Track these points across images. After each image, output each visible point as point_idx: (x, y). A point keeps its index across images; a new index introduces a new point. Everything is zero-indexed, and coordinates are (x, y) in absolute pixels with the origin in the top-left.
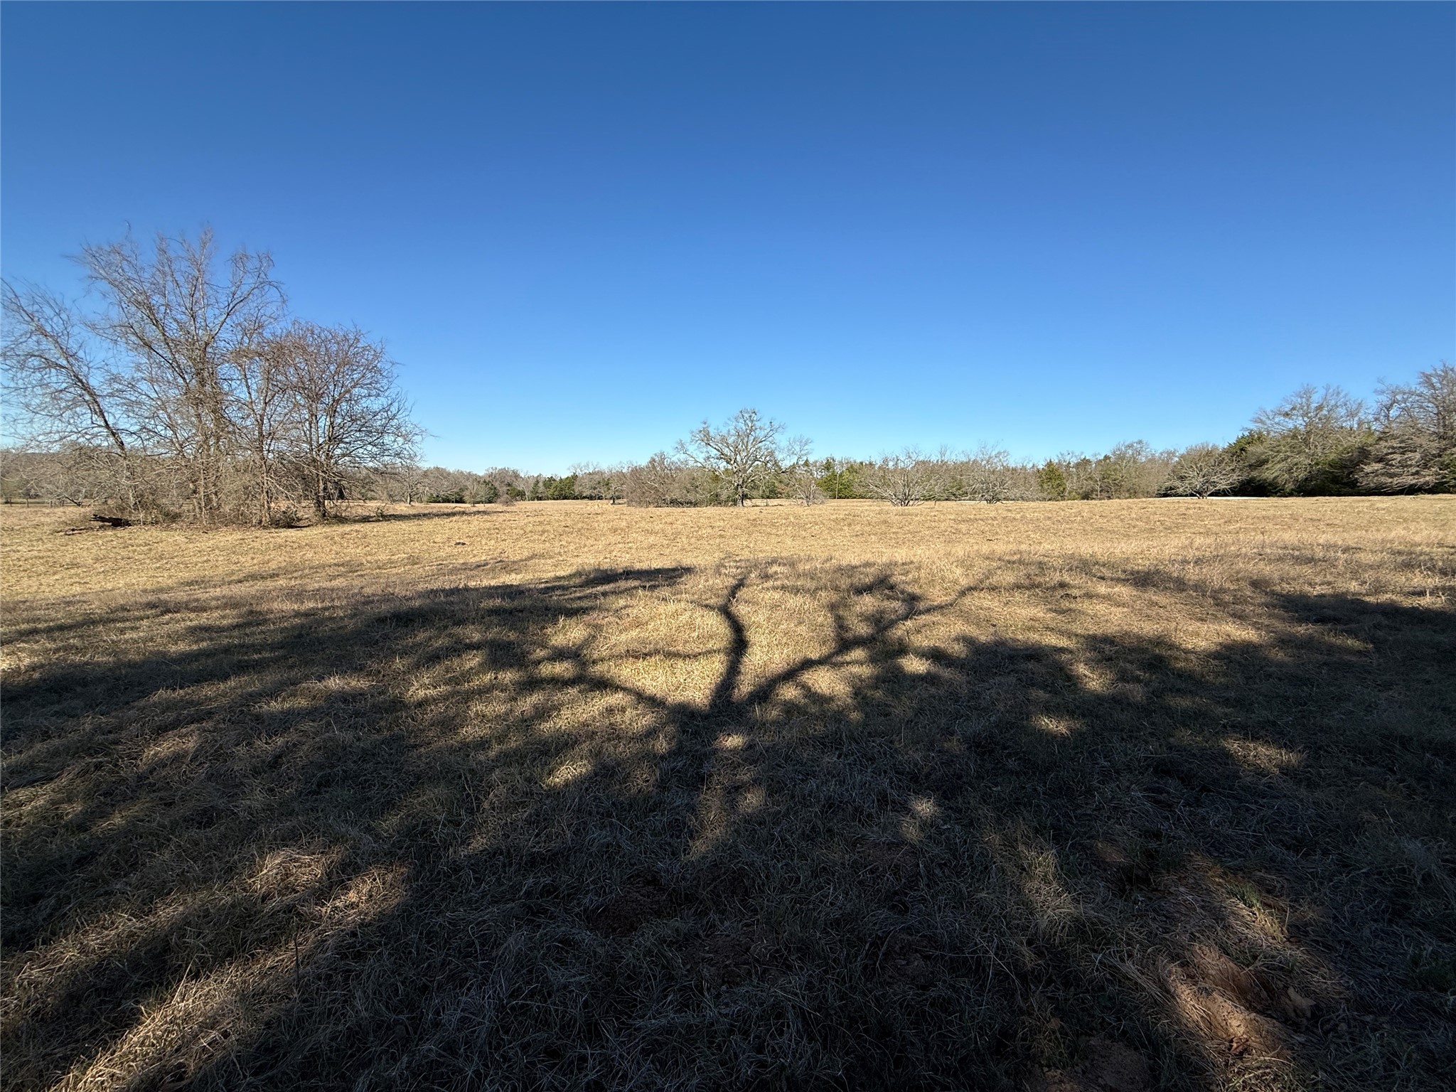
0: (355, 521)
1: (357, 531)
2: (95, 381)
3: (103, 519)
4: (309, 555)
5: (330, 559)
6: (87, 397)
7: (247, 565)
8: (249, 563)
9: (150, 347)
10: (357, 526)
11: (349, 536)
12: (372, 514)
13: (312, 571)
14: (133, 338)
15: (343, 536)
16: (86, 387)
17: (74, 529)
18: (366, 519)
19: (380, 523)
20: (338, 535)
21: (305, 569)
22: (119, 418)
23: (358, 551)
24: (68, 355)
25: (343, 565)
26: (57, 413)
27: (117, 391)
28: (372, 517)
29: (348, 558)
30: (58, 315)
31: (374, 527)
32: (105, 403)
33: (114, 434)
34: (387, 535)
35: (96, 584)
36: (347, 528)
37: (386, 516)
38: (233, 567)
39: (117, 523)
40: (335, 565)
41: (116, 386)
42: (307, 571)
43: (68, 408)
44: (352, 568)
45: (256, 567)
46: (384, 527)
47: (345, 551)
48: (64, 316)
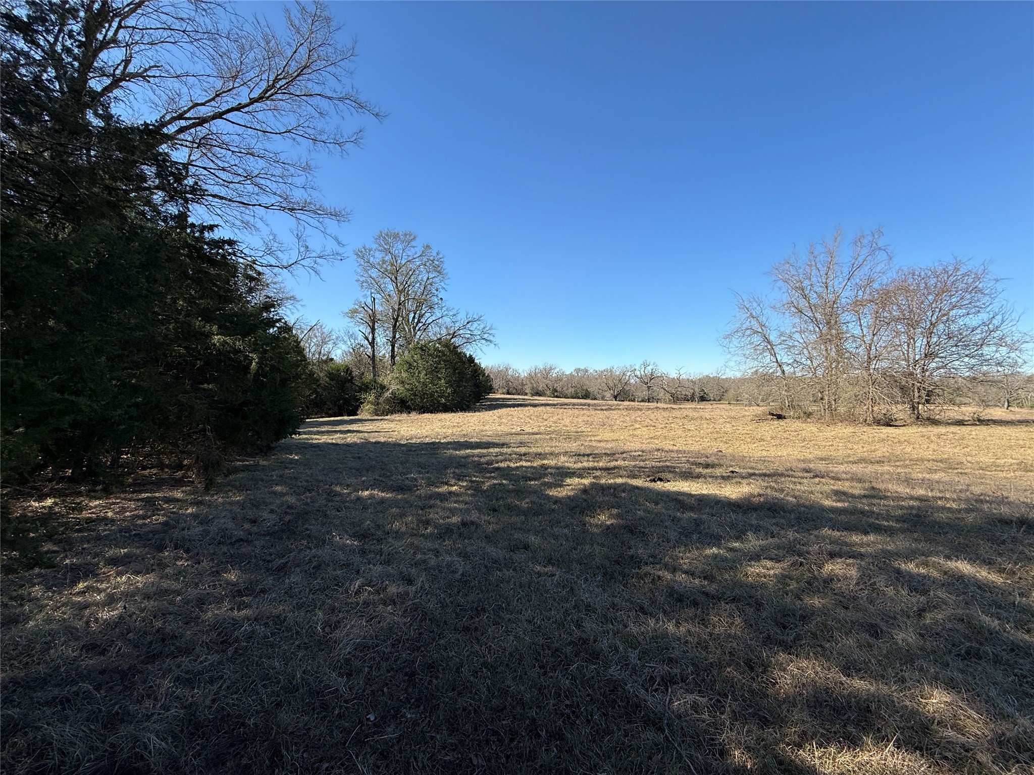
0: (949, 424)
1: (953, 433)
2: (773, 338)
3: (773, 415)
4: (909, 449)
5: (928, 455)
6: (769, 347)
7: (858, 451)
8: (860, 450)
9: (801, 312)
10: (953, 429)
11: (945, 437)
12: (967, 419)
13: (912, 462)
14: (793, 309)
15: (939, 436)
16: (769, 342)
17: (759, 419)
18: (960, 423)
19: (978, 428)
20: (934, 435)
21: (905, 460)
22: (784, 357)
23: (956, 451)
24: (762, 326)
25: (941, 461)
26: (755, 357)
27: (784, 341)
28: (967, 421)
29: (946, 456)
30: (759, 305)
31: (971, 431)
32: (777, 349)
33: (780, 366)
34: (988, 438)
35: (773, 452)
36: (942, 429)
37: (984, 421)
38: (849, 452)
39: (780, 417)
40: (933, 460)
41: (783, 338)
42: (907, 462)
43: (761, 354)
44: (949, 465)
45: (866, 454)
46: (982, 431)
47: (942, 449)
48: (761, 306)
